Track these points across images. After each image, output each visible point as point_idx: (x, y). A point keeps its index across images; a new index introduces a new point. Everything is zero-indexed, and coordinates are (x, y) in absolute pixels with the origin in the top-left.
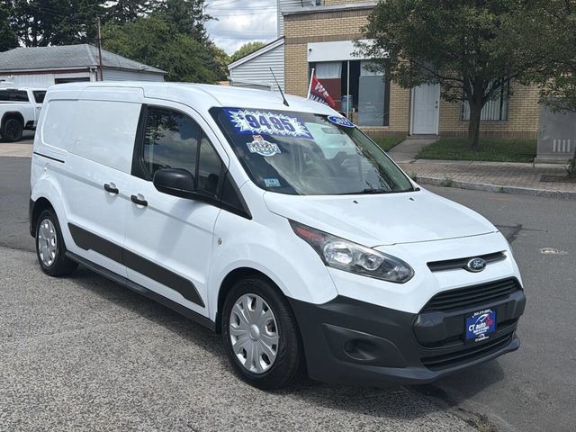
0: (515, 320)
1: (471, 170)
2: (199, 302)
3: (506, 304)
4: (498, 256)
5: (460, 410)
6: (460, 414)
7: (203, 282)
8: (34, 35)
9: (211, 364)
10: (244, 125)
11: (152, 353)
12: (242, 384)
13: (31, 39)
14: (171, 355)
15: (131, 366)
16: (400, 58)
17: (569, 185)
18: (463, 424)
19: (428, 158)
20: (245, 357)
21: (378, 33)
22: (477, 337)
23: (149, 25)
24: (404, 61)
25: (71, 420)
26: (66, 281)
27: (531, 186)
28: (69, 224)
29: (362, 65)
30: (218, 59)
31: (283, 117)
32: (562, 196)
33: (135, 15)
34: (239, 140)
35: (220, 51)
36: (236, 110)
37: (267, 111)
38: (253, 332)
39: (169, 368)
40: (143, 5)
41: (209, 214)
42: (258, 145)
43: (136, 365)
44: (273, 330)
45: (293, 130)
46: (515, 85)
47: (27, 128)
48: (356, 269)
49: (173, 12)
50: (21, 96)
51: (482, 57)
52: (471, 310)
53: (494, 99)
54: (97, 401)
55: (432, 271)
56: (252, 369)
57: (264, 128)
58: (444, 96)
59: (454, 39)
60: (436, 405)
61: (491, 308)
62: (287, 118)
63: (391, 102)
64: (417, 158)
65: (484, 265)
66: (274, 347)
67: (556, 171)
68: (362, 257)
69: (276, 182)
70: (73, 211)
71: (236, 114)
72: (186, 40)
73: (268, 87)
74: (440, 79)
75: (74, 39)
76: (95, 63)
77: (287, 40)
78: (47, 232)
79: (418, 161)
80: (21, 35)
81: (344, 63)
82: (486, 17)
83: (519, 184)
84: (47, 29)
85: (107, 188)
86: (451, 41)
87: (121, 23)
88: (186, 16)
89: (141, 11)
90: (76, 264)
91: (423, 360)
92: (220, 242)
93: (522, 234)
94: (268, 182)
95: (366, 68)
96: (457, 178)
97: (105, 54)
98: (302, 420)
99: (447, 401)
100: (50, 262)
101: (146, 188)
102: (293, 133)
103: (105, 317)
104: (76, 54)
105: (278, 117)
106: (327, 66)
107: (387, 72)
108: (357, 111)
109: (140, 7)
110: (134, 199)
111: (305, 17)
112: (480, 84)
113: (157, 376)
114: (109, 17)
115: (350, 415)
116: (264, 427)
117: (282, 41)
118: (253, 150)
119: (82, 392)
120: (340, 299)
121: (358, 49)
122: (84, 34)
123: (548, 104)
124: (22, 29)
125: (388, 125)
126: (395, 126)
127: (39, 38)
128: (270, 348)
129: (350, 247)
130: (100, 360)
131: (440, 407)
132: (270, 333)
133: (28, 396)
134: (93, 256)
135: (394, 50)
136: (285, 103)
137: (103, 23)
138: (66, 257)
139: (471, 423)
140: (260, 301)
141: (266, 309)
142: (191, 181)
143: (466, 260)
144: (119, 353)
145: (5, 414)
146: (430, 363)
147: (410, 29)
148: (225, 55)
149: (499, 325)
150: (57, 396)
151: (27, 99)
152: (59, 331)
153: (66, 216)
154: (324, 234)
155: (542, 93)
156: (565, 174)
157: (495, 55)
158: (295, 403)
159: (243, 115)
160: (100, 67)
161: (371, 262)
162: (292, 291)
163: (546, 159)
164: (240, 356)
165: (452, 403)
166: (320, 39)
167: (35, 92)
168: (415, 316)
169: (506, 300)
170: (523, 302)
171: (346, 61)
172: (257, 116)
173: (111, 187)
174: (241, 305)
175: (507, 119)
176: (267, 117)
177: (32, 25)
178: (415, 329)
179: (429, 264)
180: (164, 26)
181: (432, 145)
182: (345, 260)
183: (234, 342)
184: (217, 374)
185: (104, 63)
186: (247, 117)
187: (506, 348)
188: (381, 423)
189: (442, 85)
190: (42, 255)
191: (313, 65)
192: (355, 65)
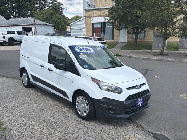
0: (148, 100)
1: (135, 53)
2: (67, 97)
3: (146, 96)
4: (144, 84)
5: (135, 123)
6: (135, 124)
7: (69, 92)
8: (16, 14)
9: (71, 113)
10: (78, 50)
11: (55, 110)
12: (79, 119)
13: (15, 15)
14: (60, 111)
15: (50, 115)
16: (116, 22)
17: (161, 57)
18: (136, 127)
19: (124, 49)
20: (80, 112)
21: (110, 16)
22: (139, 105)
23: (48, 11)
24: (117, 23)
25: (36, 131)
26: (31, 89)
27: (151, 57)
28: (31, 75)
29: (106, 24)
30: (67, 20)
31: (88, 47)
32: (159, 60)
33: (44, 8)
34: (77, 55)
35: (67, 18)
36: (75, 46)
37: (84, 46)
38: (82, 106)
39: (60, 115)
40: (46, 6)
41: (69, 74)
42: (82, 56)
43: (51, 114)
44: (87, 105)
45: (91, 51)
46: (147, 29)
47: (15, 42)
48: (108, 90)
49: (54, 7)
50: (13, 33)
51: (138, 23)
52: (137, 99)
53: (141, 33)
54: (42, 125)
55: (128, 90)
56: (82, 115)
57: (83, 51)
58: (128, 32)
59: (131, 18)
60: (129, 122)
61: (142, 98)
62: (89, 47)
63: (114, 34)
64: (121, 49)
65: (141, 87)
66: (88, 110)
67: (157, 52)
68: (110, 87)
69: (87, 66)
70: (32, 71)
71: (76, 47)
72: (58, 15)
73: (81, 30)
74: (127, 28)
75: (27, 15)
76: (33, 23)
77: (86, 17)
78: (25, 76)
79: (122, 50)
80: (12, 14)
81: (101, 23)
82: (139, 12)
83: (148, 57)
84: (19, 12)
85: (41, 66)
86: (130, 18)
87: (40, 11)
88: (58, 9)
89: (45, 7)
90: (33, 85)
91: (125, 112)
92: (73, 82)
93: (149, 72)
94: (85, 66)
95: (107, 25)
96: (132, 55)
97: (36, 20)
98: (95, 129)
99: (131, 121)
100: (26, 84)
101: (52, 67)
102: (91, 52)
103: (42, 100)
104: (28, 20)
105: (86, 48)
106: (97, 24)
107: (113, 26)
108: (105, 36)
109: (45, 6)
110: (49, 69)
111: (91, 11)
112: (137, 29)
113: (57, 117)
114: (36, 9)
115: (108, 126)
116: (86, 131)
117: (85, 17)
118: (81, 57)
119: (38, 123)
120: (105, 98)
121: (105, 20)
122: (30, 14)
123: (155, 36)
124: (12, 13)
125: (113, 40)
126: (115, 40)
127: (17, 15)
128: (87, 110)
129: (107, 84)
130: (42, 113)
131: (130, 123)
132: (86, 106)
133: (24, 124)
134: (37, 83)
135: (115, 20)
136: (88, 43)
137: (35, 11)
138: (30, 83)
139: (137, 127)
140: (84, 98)
141: (85, 100)
142: (64, 66)
143: (136, 86)
144: (47, 111)
145: (19, 130)
146: (127, 113)
147: (119, 15)
148: (69, 19)
149: (144, 102)
150: (32, 124)
151: (15, 34)
152: (30, 105)
153: (30, 72)
154: (100, 81)
155: (154, 32)
156: (160, 54)
157: (141, 22)
158: (93, 124)
159: (78, 47)
160: (35, 24)
161: (112, 88)
162: (92, 96)
163: (155, 49)
164: (79, 112)
165: (133, 121)
166: (95, 17)
167: (17, 32)
168: (123, 102)
169: (146, 95)
170: (150, 95)
171: (102, 23)
172: (81, 48)
173: (42, 66)
174: (79, 98)
175: (144, 38)
176: (84, 48)
177: (15, 11)
178: (124, 105)
179: (127, 88)
180: (52, 12)
181: (125, 45)
182: (106, 87)
183: (77, 108)
184: (73, 116)
185: (36, 23)
186: (79, 48)
187: (146, 107)
188: (115, 128)
189: (128, 30)
190: (24, 82)
191: (93, 24)
192: (104, 24)
